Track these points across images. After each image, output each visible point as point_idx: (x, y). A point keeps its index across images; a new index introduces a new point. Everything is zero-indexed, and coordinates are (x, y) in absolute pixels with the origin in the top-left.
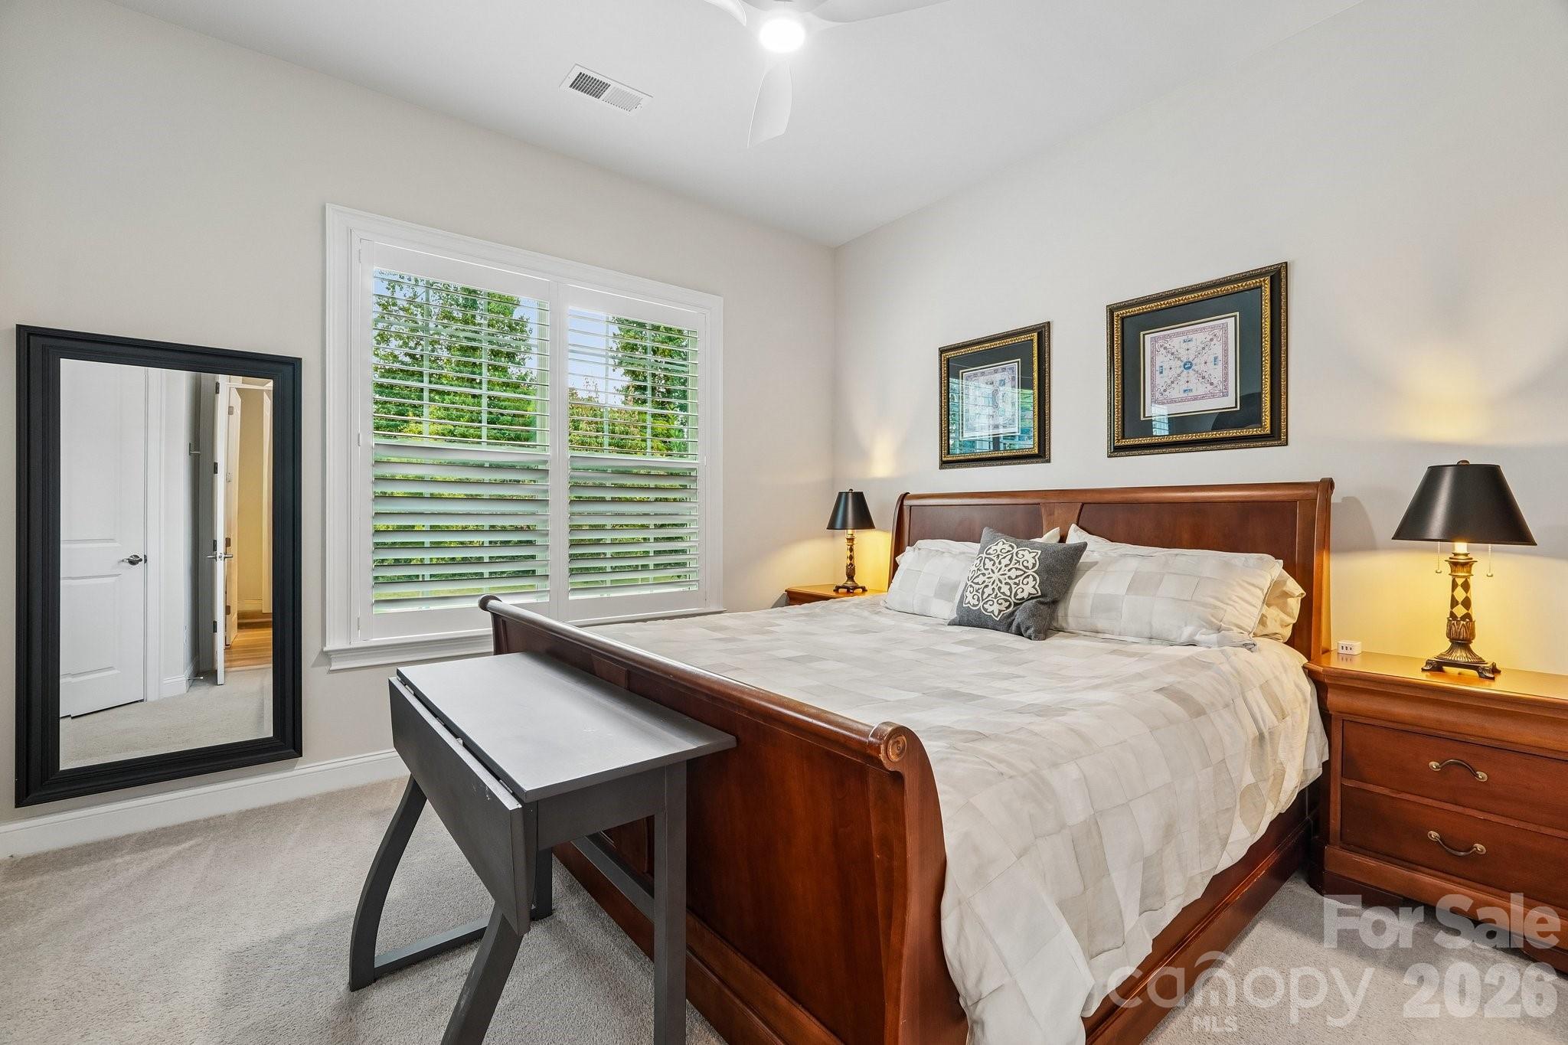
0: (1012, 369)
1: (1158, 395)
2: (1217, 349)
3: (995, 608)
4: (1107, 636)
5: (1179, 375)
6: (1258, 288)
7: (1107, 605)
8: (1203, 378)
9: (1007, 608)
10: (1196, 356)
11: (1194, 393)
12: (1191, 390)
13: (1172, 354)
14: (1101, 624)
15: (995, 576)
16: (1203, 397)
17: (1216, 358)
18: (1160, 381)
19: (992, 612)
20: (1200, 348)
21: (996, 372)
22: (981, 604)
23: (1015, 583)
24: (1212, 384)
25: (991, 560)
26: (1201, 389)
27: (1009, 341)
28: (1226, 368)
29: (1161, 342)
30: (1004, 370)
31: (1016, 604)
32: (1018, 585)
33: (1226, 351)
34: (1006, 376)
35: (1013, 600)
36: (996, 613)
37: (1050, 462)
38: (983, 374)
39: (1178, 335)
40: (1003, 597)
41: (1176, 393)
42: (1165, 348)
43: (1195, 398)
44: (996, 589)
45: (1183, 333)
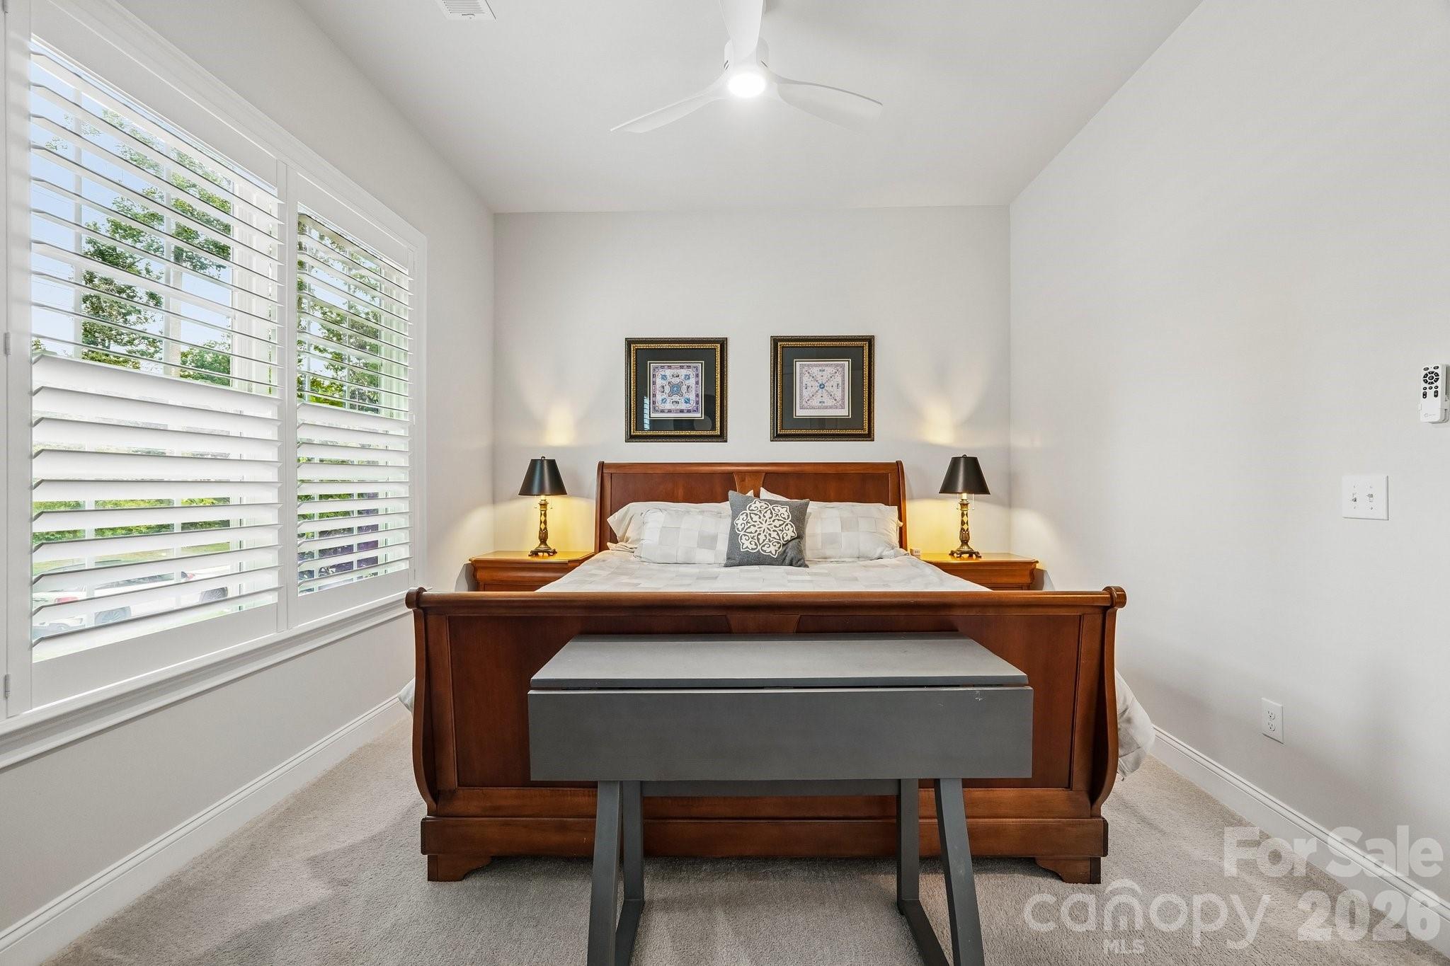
0: (696, 368)
1: (804, 403)
2: (838, 379)
3: (773, 549)
4: (833, 560)
5: (817, 392)
6: (861, 347)
7: (831, 540)
8: (831, 395)
9: (779, 548)
10: (827, 381)
11: (825, 404)
12: (824, 402)
13: (813, 377)
14: (828, 553)
15: (765, 526)
16: (831, 407)
17: (838, 385)
18: (806, 394)
19: (771, 552)
20: (829, 377)
21: (682, 367)
22: (759, 547)
23: (780, 530)
24: (835, 400)
25: (771, 513)
26: (829, 402)
27: (696, 346)
28: (843, 391)
29: (806, 368)
30: (689, 367)
31: (784, 545)
32: (783, 531)
33: (843, 381)
34: (691, 372)
35: (782, 542)
36: (774, 553)
37: (726, 442)
38: (670, 367)
39: (816, 366)
40: (775, 540)
41: (815, 402)
42: (809, 373)
43: (826, 408)
44: (767, 535)
45: (820, 365)
